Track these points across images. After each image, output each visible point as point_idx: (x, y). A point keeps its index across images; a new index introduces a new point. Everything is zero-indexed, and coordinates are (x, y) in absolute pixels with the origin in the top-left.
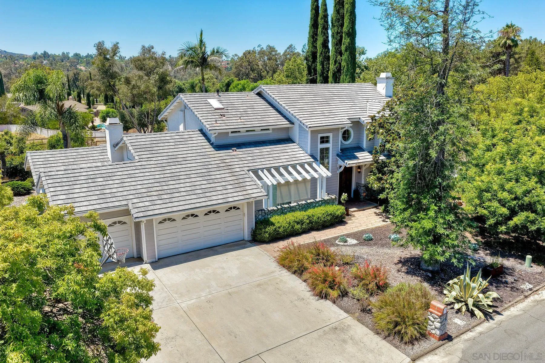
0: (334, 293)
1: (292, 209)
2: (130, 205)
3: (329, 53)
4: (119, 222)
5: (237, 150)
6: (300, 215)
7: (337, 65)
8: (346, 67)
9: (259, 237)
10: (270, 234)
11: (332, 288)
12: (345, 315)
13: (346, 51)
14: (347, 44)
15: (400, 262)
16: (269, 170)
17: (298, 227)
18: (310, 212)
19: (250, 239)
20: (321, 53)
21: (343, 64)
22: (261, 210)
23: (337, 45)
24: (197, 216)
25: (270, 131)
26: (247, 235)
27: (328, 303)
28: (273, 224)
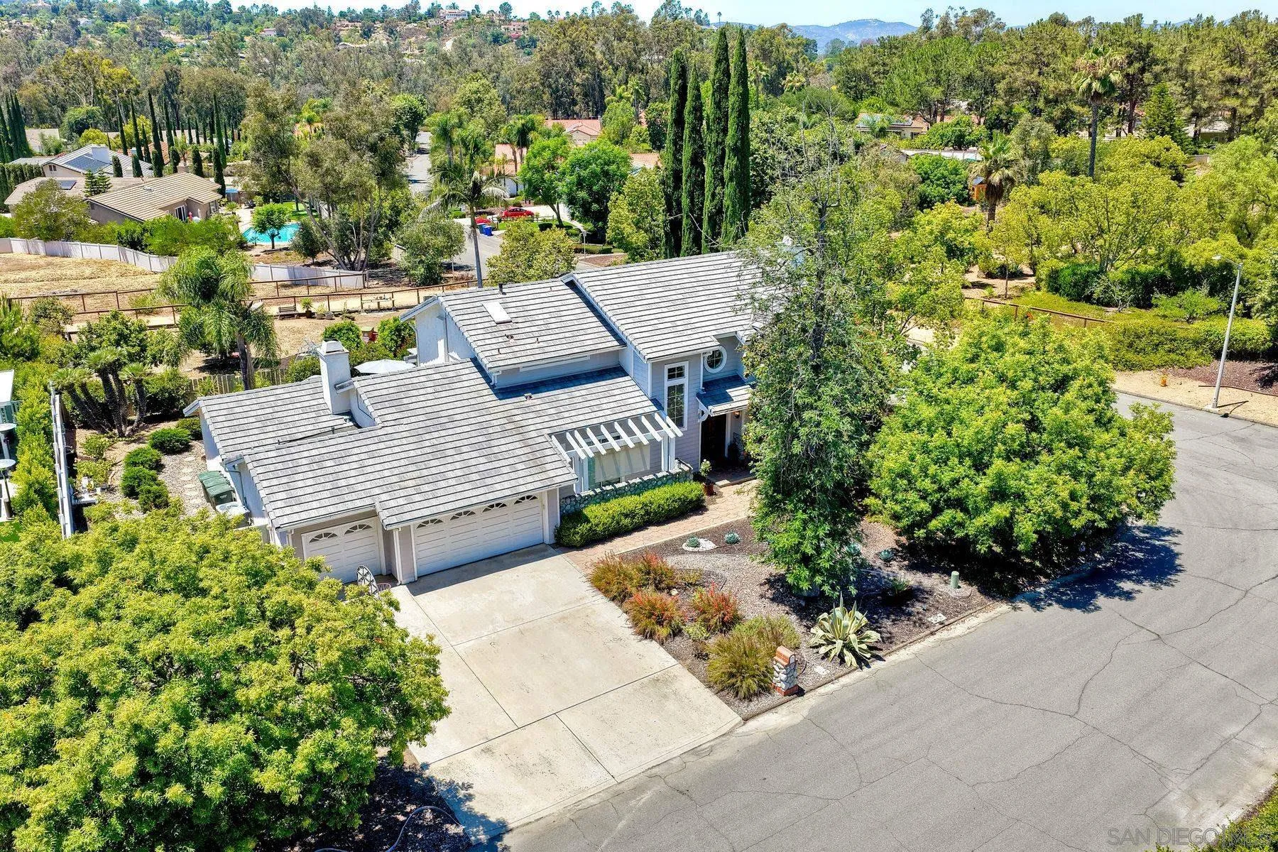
0: (663, 632)
1: (619, 493)
2: (377, 504)
3: (703, 175)
4: (361, 526)
5: (533, 396)
6: (630, 502)
7: (715, 202)
8: (730, 208)
9: (566, 540)
10: (582, 536)
11: (660, 623)
12: (673, 661)
13: (731, 179)
15: (768, 581)
16: (582, 431)
17: (626, 521)
18: (647, 496)
19: (553, 541)
20: (689, 176)
21: (727, 202)
22: (570, 497)
24: (472, 513)
26: (548, 536)
27: (654, 645)
28: (588, 521)
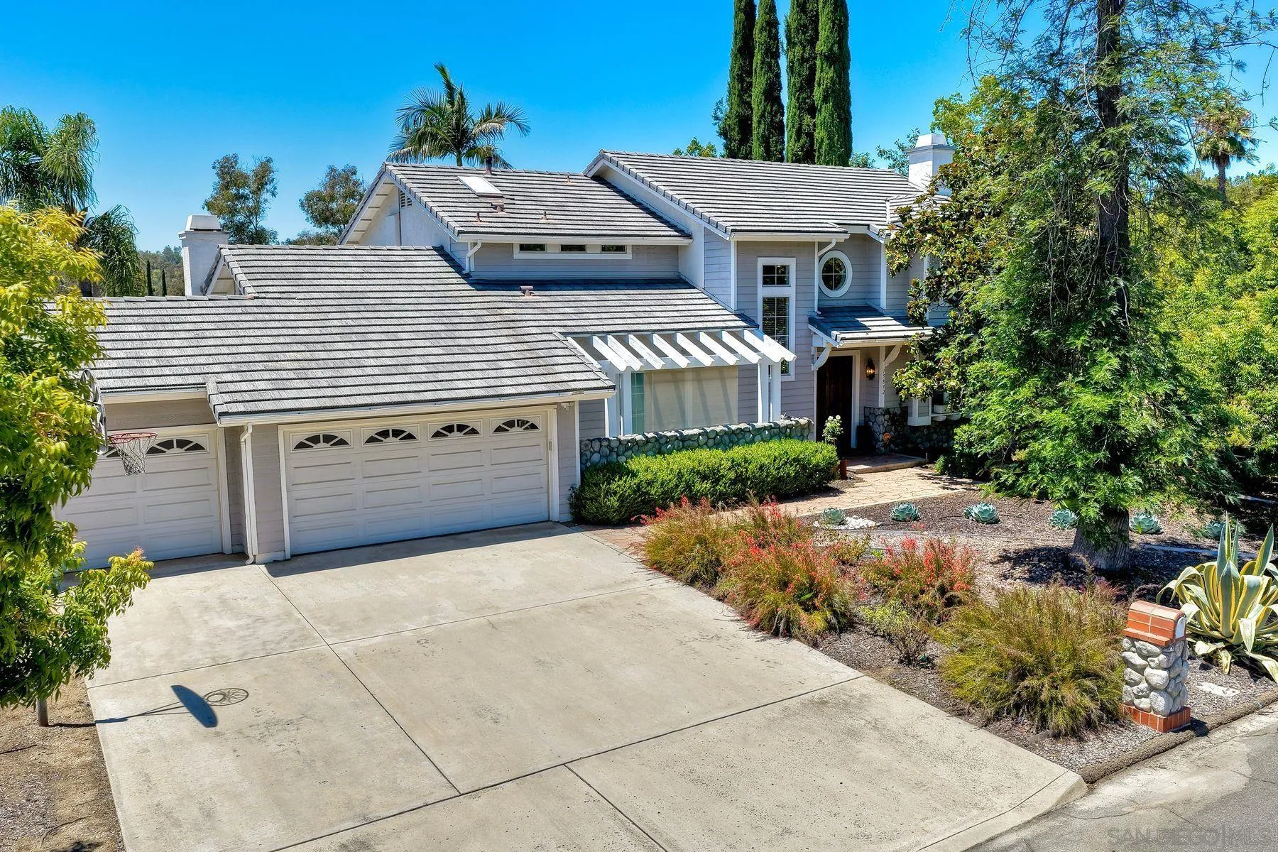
0: (817, 621)
1: (685, 443)
2: (211, 387)
3: (782, 114)
4: (182, 443)
5: (536, 293)
6: (708, 457)
7: (802, 141)
8: (826, 141)
10: (622, 499)
11: (809, 608)
12: (851, 672)
13: (825, 100)
14: (827, 83)
15: (1004, 558)
16: (622, 339)
17: (703, 486)
18: (738, 452)
19: (567, 517)
20: (763, 116)
21: (819, 134)
22: (600, 440)
23: (801, 90)
24: (410, 437)
25: (628, 256)
27: (796, 648)
28: (634, 475)
